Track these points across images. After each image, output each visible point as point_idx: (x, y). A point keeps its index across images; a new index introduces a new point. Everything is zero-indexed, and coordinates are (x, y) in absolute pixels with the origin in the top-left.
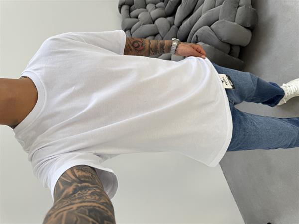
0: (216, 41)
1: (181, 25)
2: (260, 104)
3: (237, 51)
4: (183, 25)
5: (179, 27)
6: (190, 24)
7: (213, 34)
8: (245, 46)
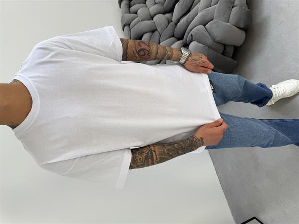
0: (210, 41)
1: (179, 22)
2: (249, 104)
3: (230, 51)
4: (180, 22)
5: (176, 24)
6: (187, 21)
7: (207, 34)
8: (239, 45)
